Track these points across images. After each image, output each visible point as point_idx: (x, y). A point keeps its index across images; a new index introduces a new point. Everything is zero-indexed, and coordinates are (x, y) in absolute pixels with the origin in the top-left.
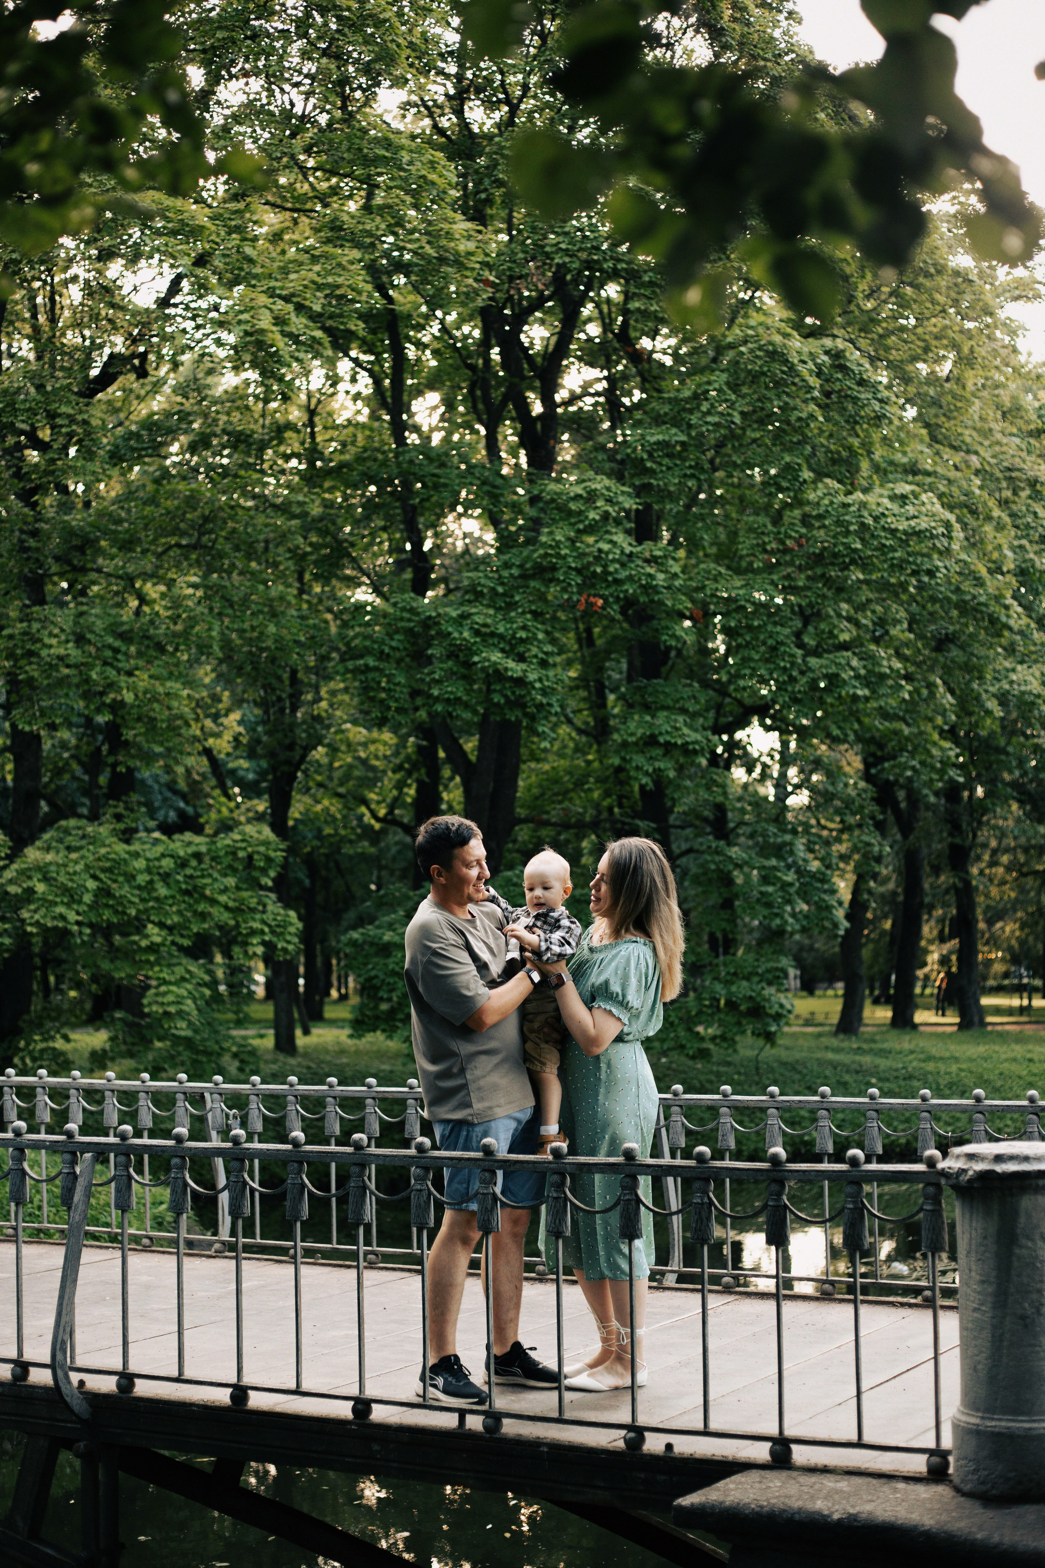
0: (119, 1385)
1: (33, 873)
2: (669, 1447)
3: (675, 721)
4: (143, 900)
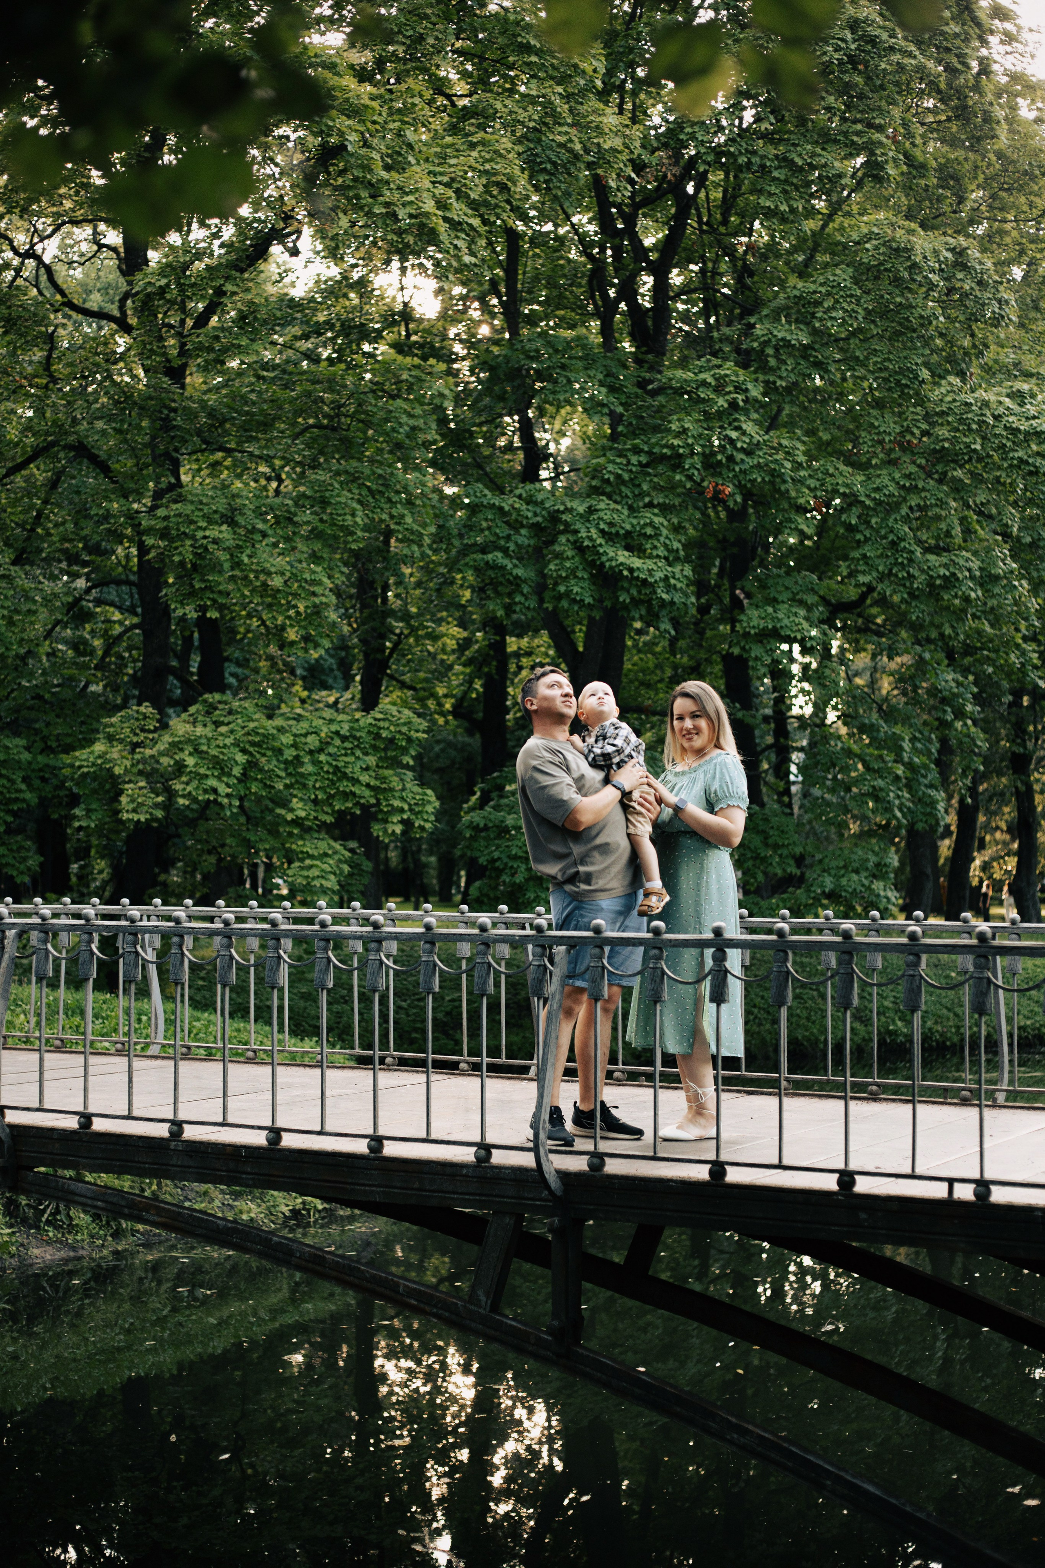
0: (589, 1163)
3: (796, 615)
4: (289, 775)
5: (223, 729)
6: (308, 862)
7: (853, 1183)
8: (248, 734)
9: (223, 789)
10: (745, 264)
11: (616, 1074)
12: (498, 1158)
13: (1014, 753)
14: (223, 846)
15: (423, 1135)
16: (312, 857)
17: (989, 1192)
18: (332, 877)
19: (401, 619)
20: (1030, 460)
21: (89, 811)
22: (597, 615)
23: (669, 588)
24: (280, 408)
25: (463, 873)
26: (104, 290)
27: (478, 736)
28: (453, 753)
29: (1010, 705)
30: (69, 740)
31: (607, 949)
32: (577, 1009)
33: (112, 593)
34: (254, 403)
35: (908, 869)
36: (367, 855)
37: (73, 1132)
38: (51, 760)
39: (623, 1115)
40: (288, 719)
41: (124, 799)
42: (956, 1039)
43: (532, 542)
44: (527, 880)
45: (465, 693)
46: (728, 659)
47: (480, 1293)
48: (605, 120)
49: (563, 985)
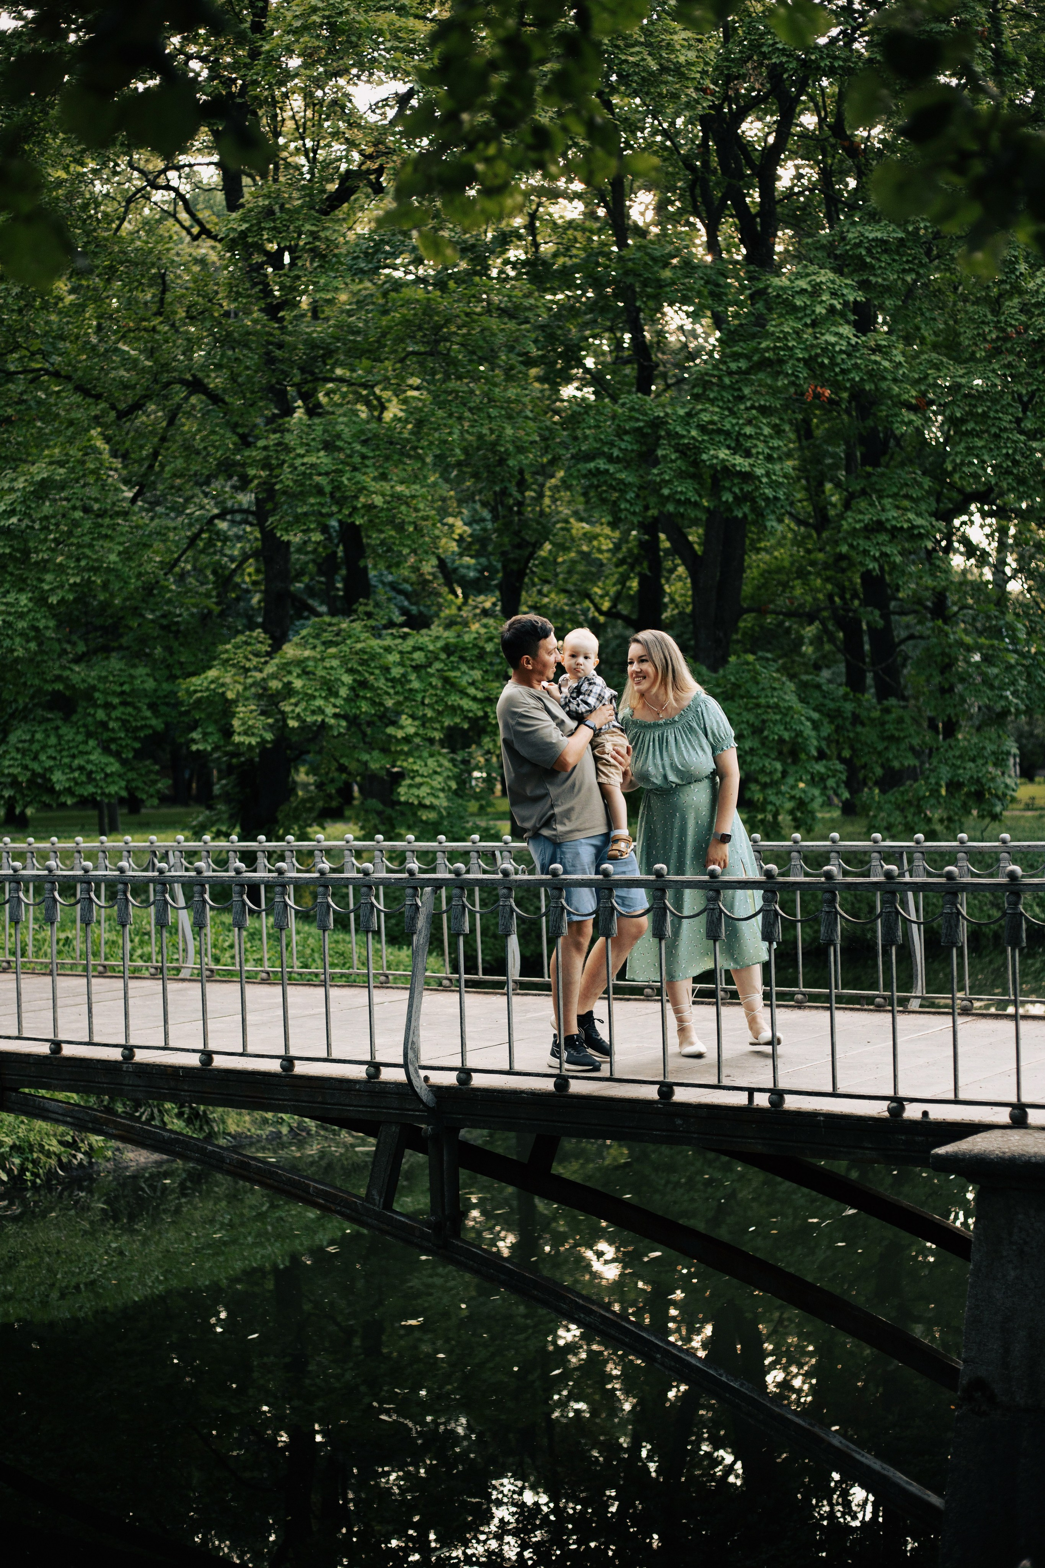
0: (459, 1079)
1: (292, 668)
2: (925, 1114)
4: (398, 692)
5: (331, 650)
7: (671, 1093)
8: (356, 654)
9: (330, 710)
12: (386, 1074)
15: (324, 1055)
17: (783, 1100)
18: (441, 794)
21: (205, 734)
37: (46, 1057)
38: (173, 686)
41: (236, 722)
45: (619, 593)
47: (374, 1192)
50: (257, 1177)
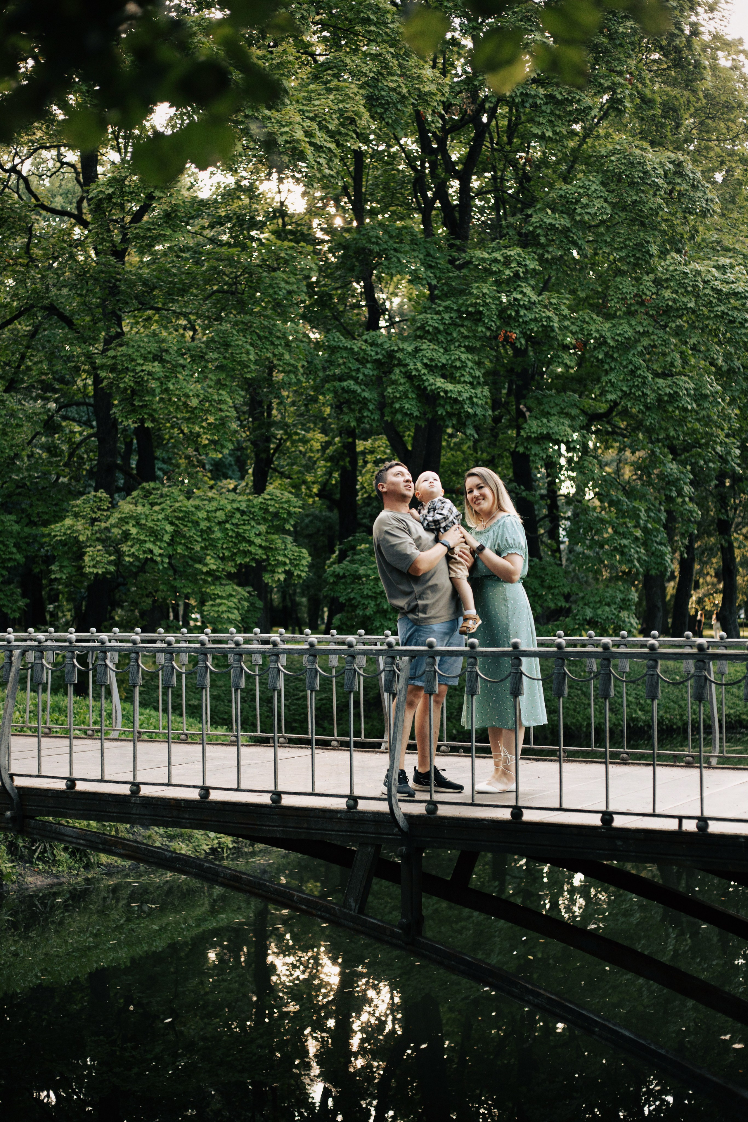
0: (428, 810)
1: (129, 520)
3: (563, 424)
4: (204, 540)
5: (157, 508)
6: (218, 601)
7: (612, 820)
8: (175, 511)
9: (157, 551)
10: (524, 172)
11: (442, 748)
12: (362, 806)
13: (719, 520)
14: (156, 591)
15: (310, 790)
16: (221, 597)
17: (707, 825)
18: (236, 612)
19: (282, 428)
20: (730, 313)
21: (61, 567)
22: (423, 424)
23: (473, 404)
24: (194, 278)
25: (326, 609)
26: (65, 194)
27: (336, 511)
28: (318, 524)
29: (716, 486)
30: (46, 517)
31: (438, 659)
32: (416, 701)
33: (73, 412)
34: (175, 275)
35: (644, 603)
36: (259, 596)
37: (62, 792)
38: (34, 531)
39: (449, 776)
40: (203, 500)
41: (86, 558)
42: (680, 724)
43: (375, 373)
44: (375, 613)
45: (327, 480)
46: (514, 454)
47: (351, 900)
48: (424, 72)
49: (407, 684)
50: (247, 888)
